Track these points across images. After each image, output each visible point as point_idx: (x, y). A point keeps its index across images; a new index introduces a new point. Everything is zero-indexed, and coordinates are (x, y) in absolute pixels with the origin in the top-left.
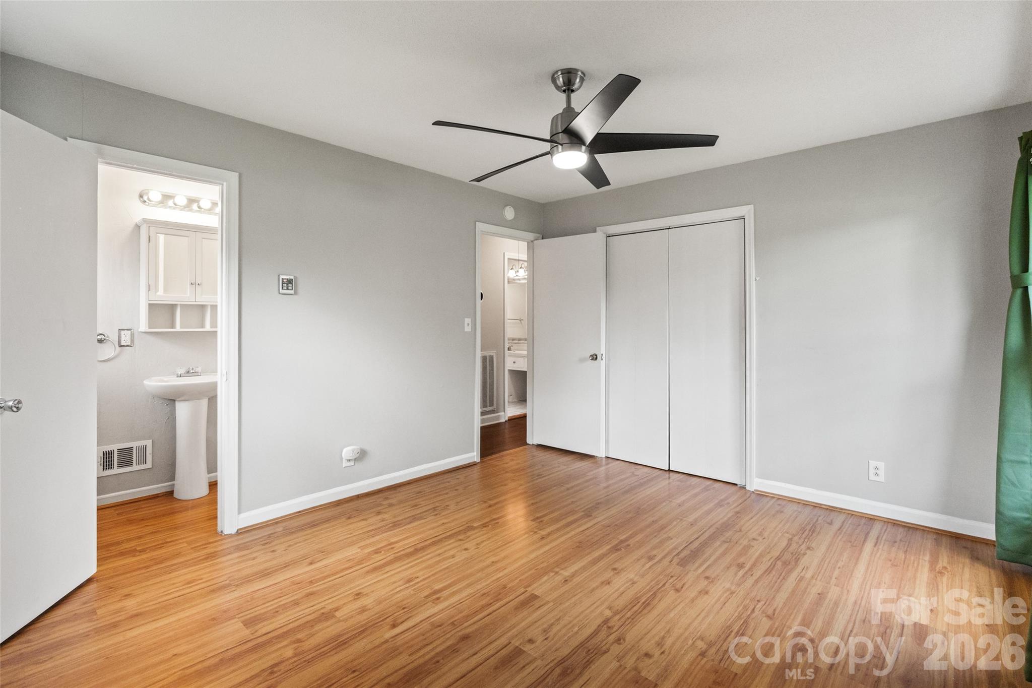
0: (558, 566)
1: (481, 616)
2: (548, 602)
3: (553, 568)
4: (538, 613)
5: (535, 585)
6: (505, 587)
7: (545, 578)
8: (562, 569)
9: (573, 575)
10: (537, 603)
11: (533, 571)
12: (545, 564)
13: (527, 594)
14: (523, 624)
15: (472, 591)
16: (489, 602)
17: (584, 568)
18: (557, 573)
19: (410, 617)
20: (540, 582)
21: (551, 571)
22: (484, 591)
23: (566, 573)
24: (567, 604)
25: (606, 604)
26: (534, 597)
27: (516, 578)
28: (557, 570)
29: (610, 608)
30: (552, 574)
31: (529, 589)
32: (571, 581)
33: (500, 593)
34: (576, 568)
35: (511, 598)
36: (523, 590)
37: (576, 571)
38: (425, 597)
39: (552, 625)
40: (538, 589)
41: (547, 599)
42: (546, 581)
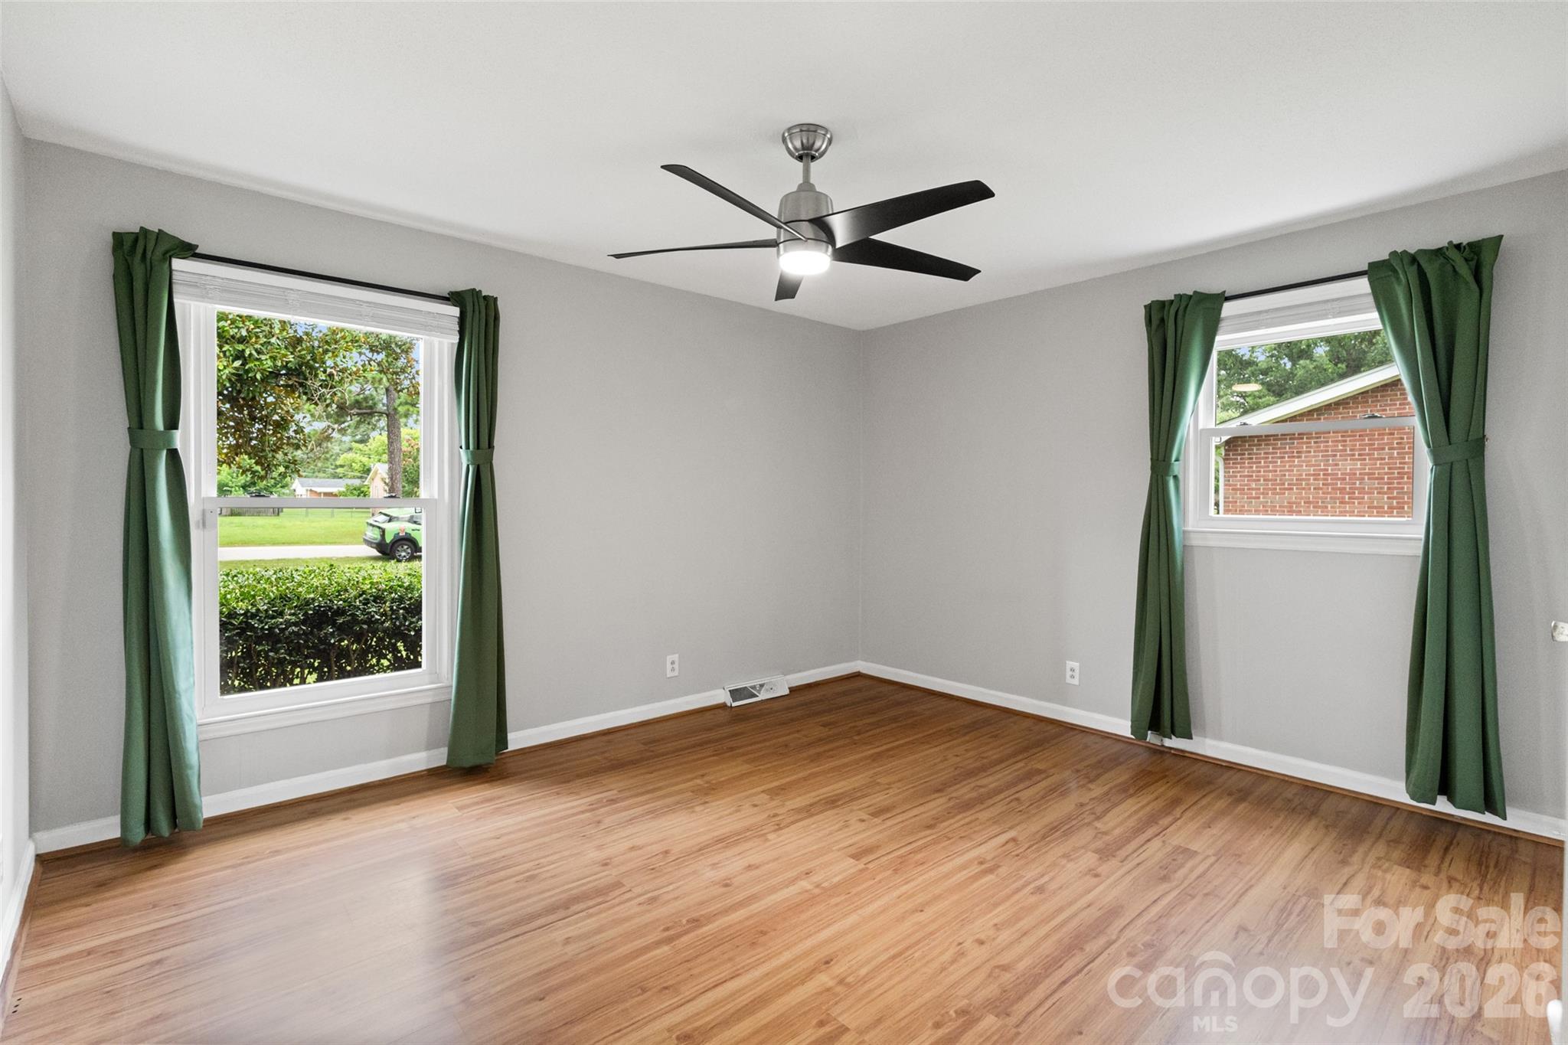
0: (813, 898)
1: (920, 843)
2: (839, 850)
3: (822, 893)
4: (850, 842)
5: (853, 870)
6: (896, 871)
7: (836, 880)
8: (807, 891)
9: (793, 881)
10: (852, 850)
11: (854, 891)
12: (834, 901)
13: (865, 860)
14: (869, 833)
15: (940, 868)
16: (912, 855)
17: (774, 890)
18: (818, 886)
19: (1003, 845)
20: (845, 874)
21: (825, 890)
22: (920, 868)
23: (805, 884)
24: (815, 847)
25: (768, 844)
26: (856, 856)
27: (880, 882)
28: (817, 891)
29: (767, 840)
30: (825, 885)
31: (861, 866)
32: (802, 872)
33: (900, 866)
34: (786, 891)
35: (886, 858)
36: (870, 866)
37: (787, 886)
38: (999, 866)
39: (837, 831)
40: (850, 866)
41: (839, 853)
42: (835, 876)
